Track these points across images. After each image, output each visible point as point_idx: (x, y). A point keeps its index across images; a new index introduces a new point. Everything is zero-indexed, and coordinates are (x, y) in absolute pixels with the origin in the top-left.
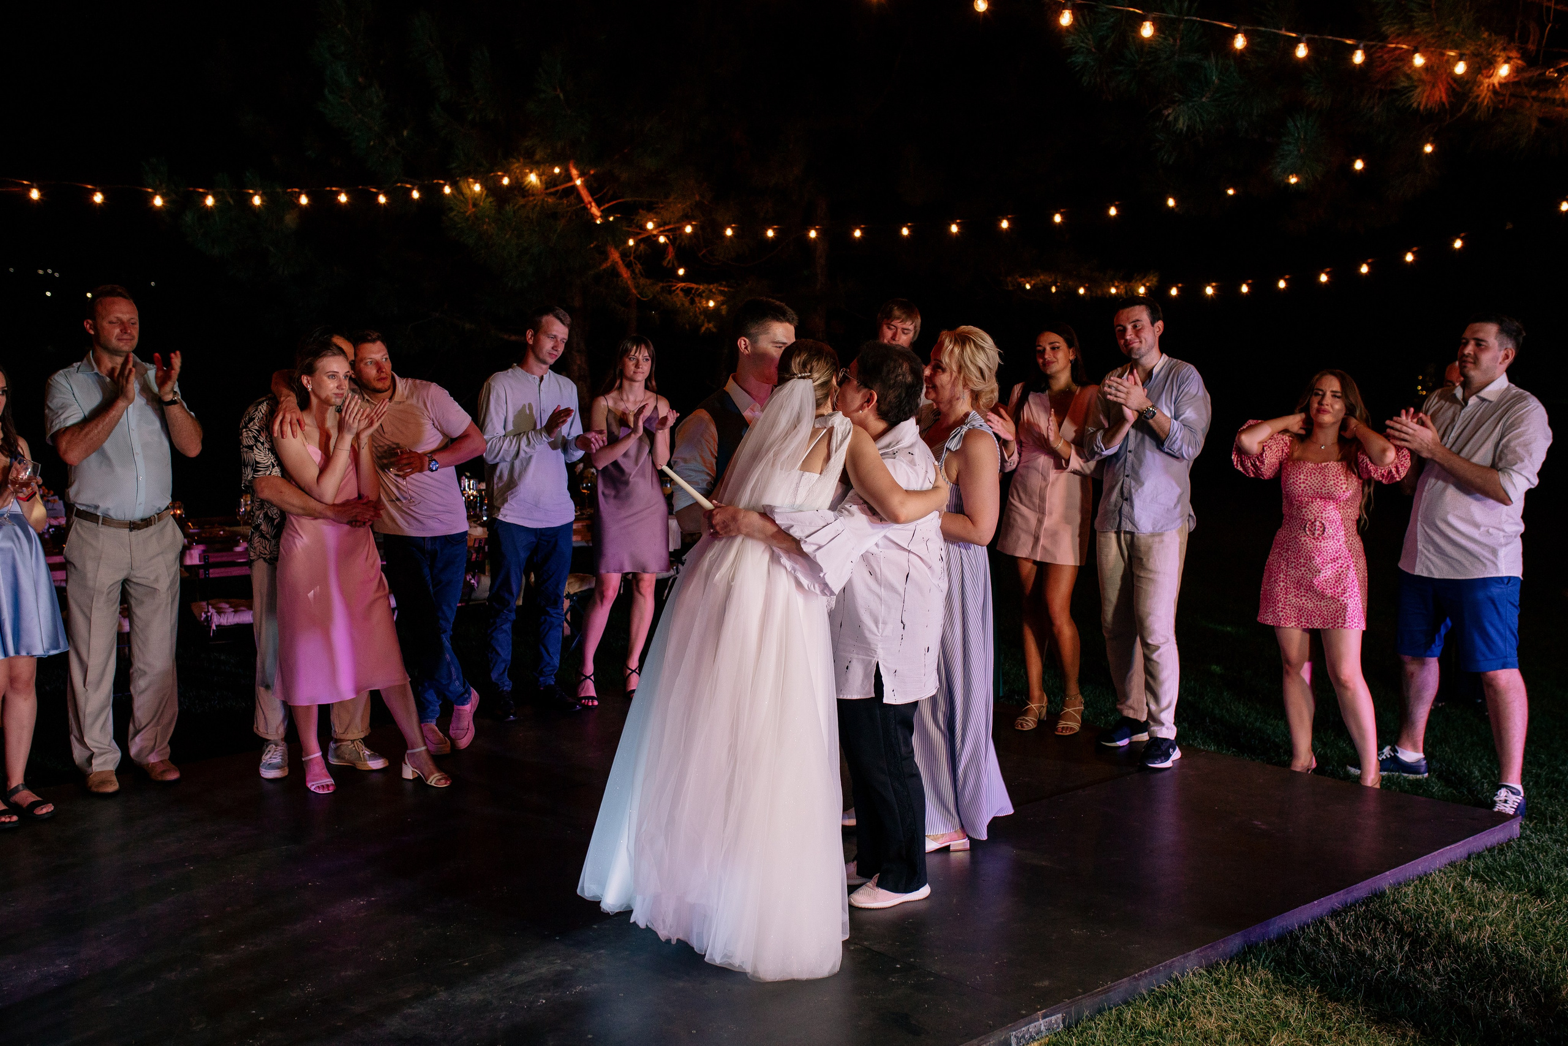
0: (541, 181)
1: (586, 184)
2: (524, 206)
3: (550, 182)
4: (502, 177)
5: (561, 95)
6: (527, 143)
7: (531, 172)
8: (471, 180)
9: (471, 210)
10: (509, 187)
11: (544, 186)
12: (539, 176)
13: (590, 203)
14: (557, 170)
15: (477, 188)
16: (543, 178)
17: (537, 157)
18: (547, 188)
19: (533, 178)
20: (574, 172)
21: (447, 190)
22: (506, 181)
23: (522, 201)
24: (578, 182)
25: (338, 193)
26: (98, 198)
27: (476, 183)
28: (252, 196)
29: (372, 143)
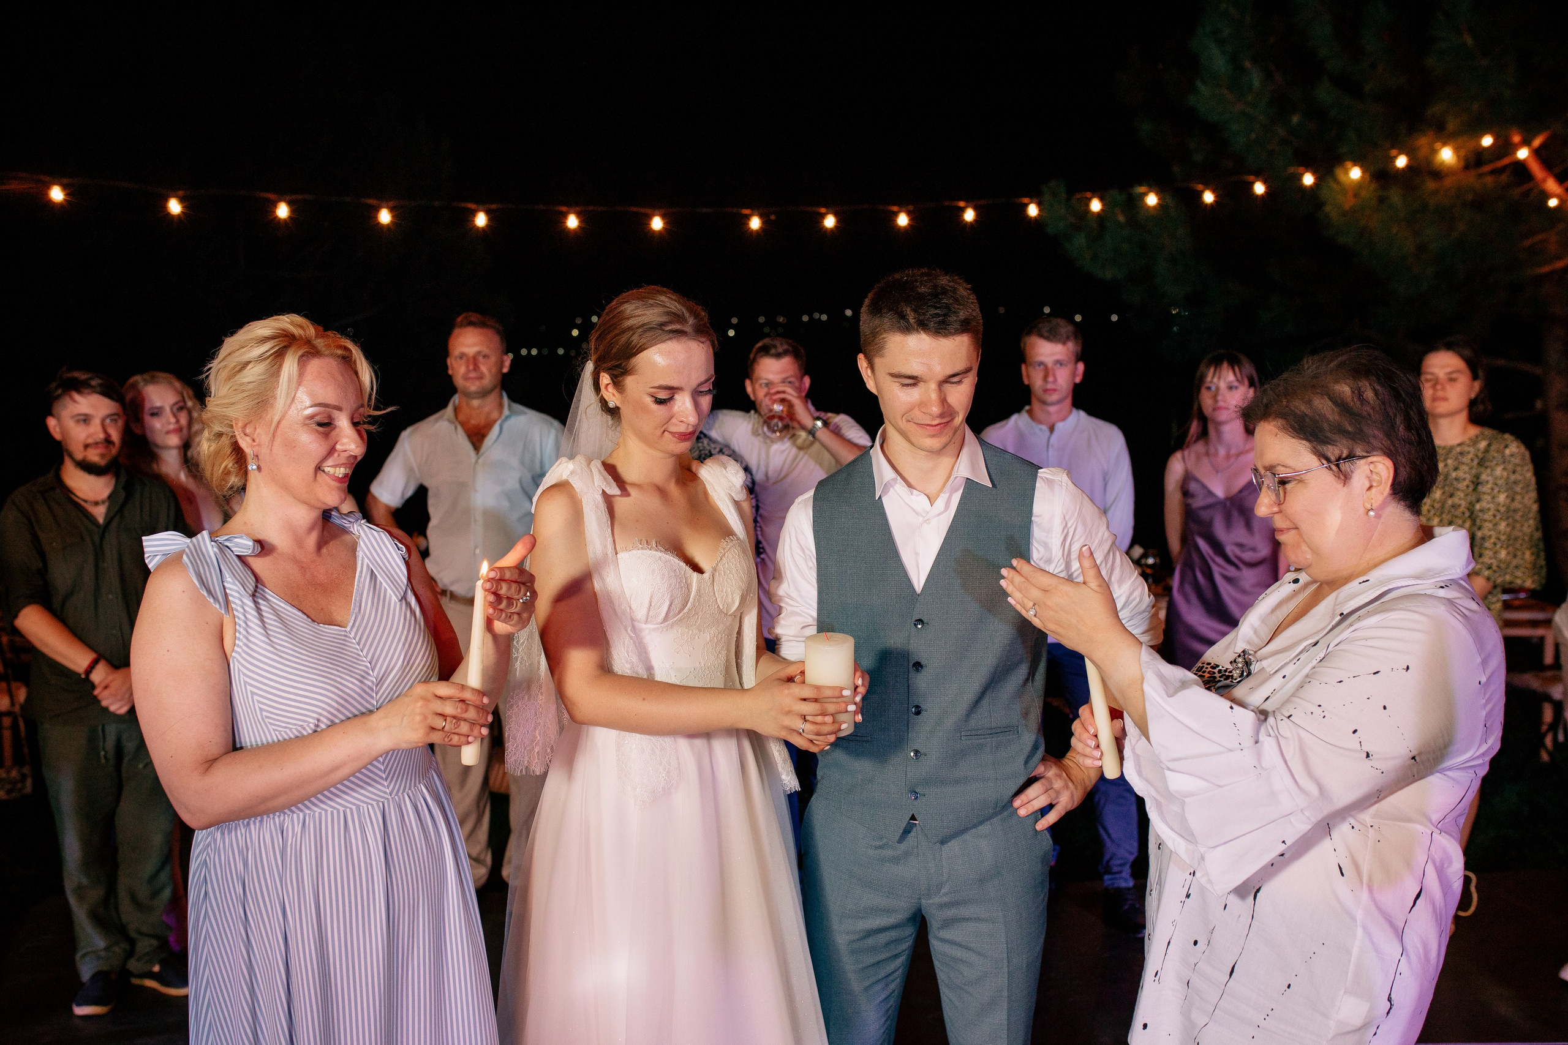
0: (1458, 157)
1: (1537, 153)
2: (1435, 192)
3: (1475, 160)
4: (1396, 157)
5: (1469, 41)
6: (1437, 109)
7: (1445, 144)
8: (1349, 164)
9: (1348, 203)
10: (1409, 167)
11: (1462, 163)
12: (1456, 150)
13: (1544, 180)
14: (1487, 141)
15: (1356, 173)
16: (1462, 153)
17: (1452, 125)
18: (1467, 167)
19: (1447, 155)
20: (1516, 139)
21: (1308, 179)
22: (1401, 162)
23: (1431, 185)
24: (1523, 154)
25: (1146, 194)
26: (830, 222)
27: (1355, 165)
28: (1027, 205)
29: (1253, 136)
